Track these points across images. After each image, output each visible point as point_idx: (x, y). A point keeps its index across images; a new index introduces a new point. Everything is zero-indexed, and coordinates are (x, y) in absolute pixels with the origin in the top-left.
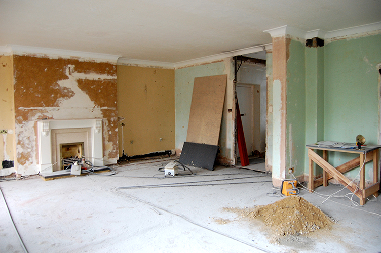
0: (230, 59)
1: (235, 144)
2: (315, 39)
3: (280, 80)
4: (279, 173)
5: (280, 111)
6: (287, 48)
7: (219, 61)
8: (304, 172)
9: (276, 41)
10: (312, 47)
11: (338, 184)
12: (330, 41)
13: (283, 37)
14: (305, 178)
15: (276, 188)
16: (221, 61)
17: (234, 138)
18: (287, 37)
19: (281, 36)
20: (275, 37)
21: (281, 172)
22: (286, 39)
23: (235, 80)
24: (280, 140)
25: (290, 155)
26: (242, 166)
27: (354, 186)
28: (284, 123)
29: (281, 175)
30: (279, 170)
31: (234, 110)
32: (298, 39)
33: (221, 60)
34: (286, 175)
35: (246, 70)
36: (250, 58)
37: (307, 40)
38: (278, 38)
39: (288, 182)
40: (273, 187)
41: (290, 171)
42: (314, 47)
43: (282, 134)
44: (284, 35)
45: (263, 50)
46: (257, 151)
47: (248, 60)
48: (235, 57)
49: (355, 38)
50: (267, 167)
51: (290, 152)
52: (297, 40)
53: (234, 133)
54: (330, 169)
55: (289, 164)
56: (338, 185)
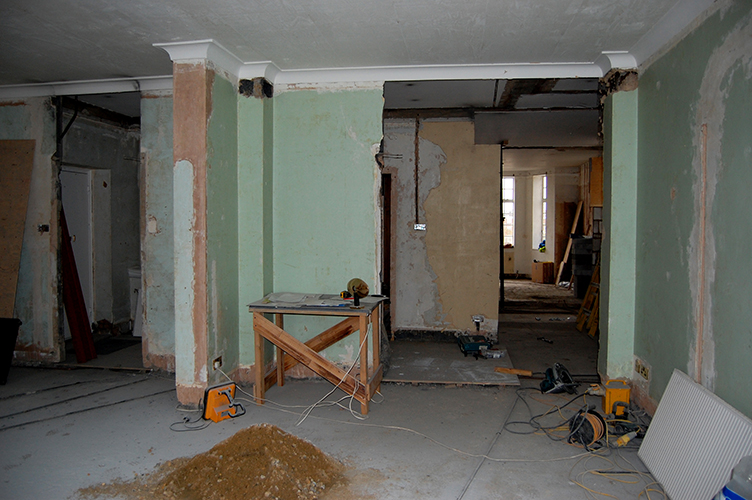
0: (43, 99)
1: (60, 310)
2: (259, 81)
3: (193, 162)
4: (192, 374)
5: (191, 233)
6: (209, 91)
7: (11, 104)
8: (238, 363)
9: (182, 71)
10: (252, 98)
11: (304, 376)
12: (284, 89)
13: (199, 66)
14: (240, 374)
15: (186, 407)
16: (17, 104)
17: (55, 296)
18: (209, 67)
19: (196, 62)
20: (179, 62)
21: (198, 369)
22: (207, 70)
23: (58, 154)
24: (192, 297)
25: (215, 330)
26: (79, 362)
27: (349, 380)
28: (202, 259)
29: (197, 377)
30: (193, 367)
31: (55, 229)
32: (227, 75)
33: (16, 101)
34: (208, 375)
35: (79, 133)
36: (89, 107)
37: (242, 81)
38: (187, 66)
39: (218, 390)
40: (180, 405)
41: (217, 364)
42: (257, 97)
43: (197, 284)
44: (203, 61)
45: (133, 89)
46: (104, 321)
47: (85, 110)
48: (58, 97)
49: (333, 91)
50: (148, 358)
51: (214, 322)
52: (224, 76)
53: (55, 285)
54: (301, 352)
55: (214, 349)
56: (305, 379)
